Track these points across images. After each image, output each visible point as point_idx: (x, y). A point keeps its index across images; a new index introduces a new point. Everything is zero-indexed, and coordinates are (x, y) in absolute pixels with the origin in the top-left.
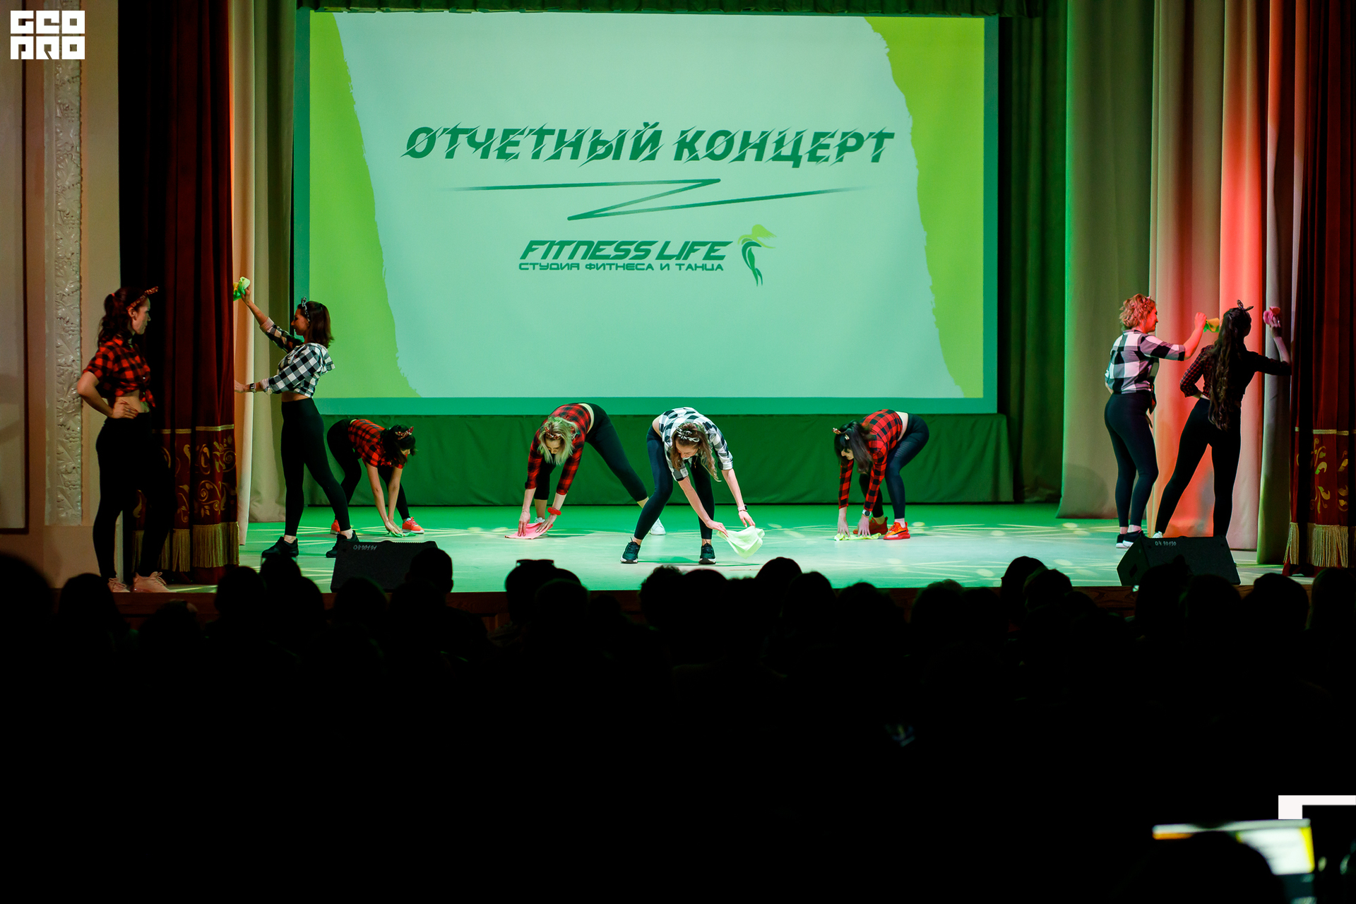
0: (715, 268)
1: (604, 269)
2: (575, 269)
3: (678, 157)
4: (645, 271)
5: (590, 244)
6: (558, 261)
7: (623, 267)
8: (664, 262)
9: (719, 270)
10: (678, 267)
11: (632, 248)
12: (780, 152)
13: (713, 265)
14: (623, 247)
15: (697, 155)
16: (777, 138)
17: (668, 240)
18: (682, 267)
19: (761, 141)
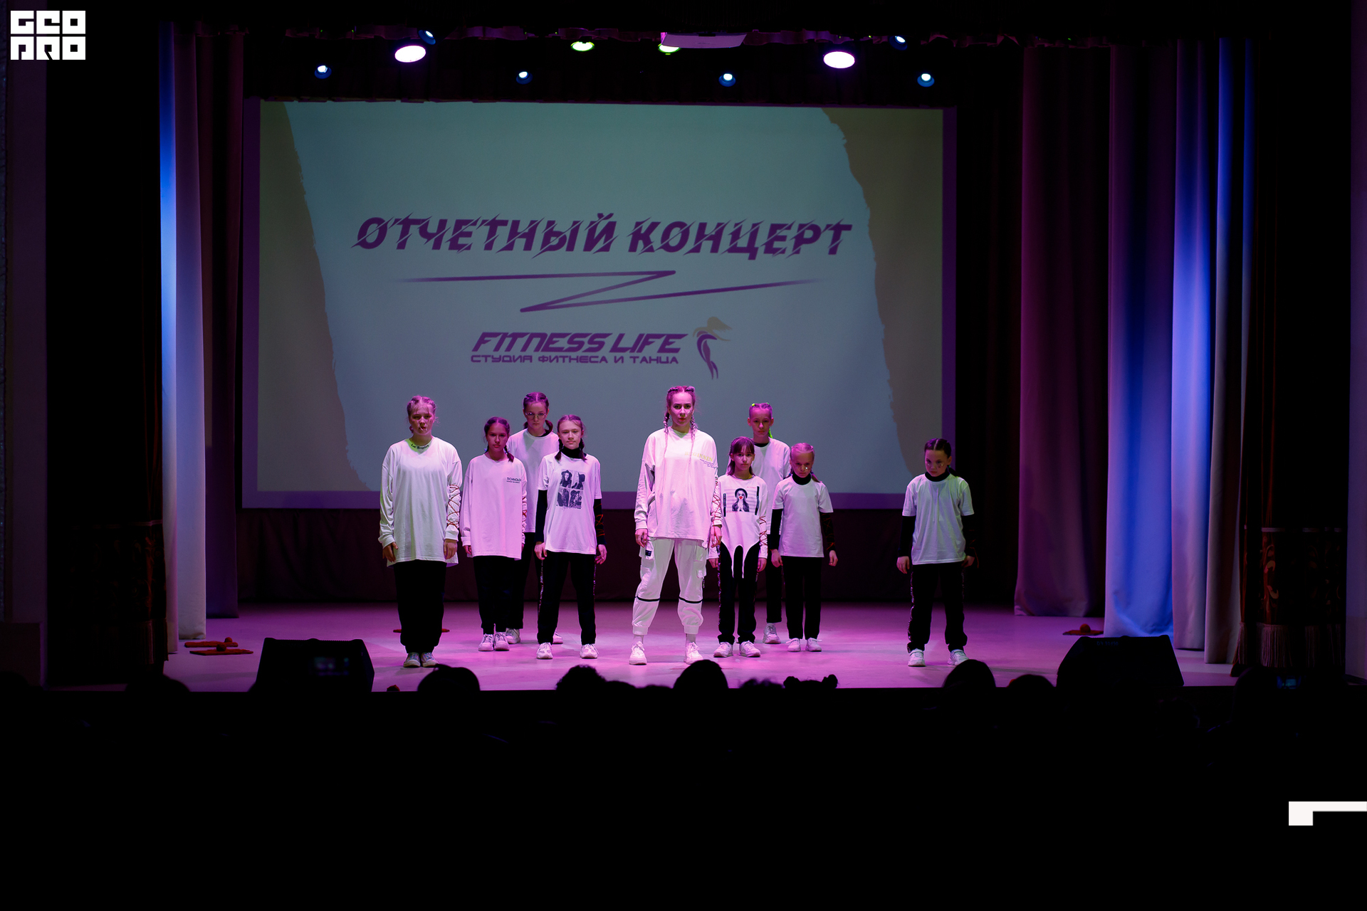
0: (670, 360)
1: (557, 361)
2: (527, 362)
3: (633, 248)
5: (542, 336)
6: (511, 353)
7: (577, 359)
8: (618, 355)
9: (674, 363)
10: (632, 359)
11: (586, 340)
12: (736, 244)
13: (667, 358)
14: (576, 339)
15: (652, 246)
16: (733, 230)
17: (622, 332)
18: (637, 359)
19: (716, 233)
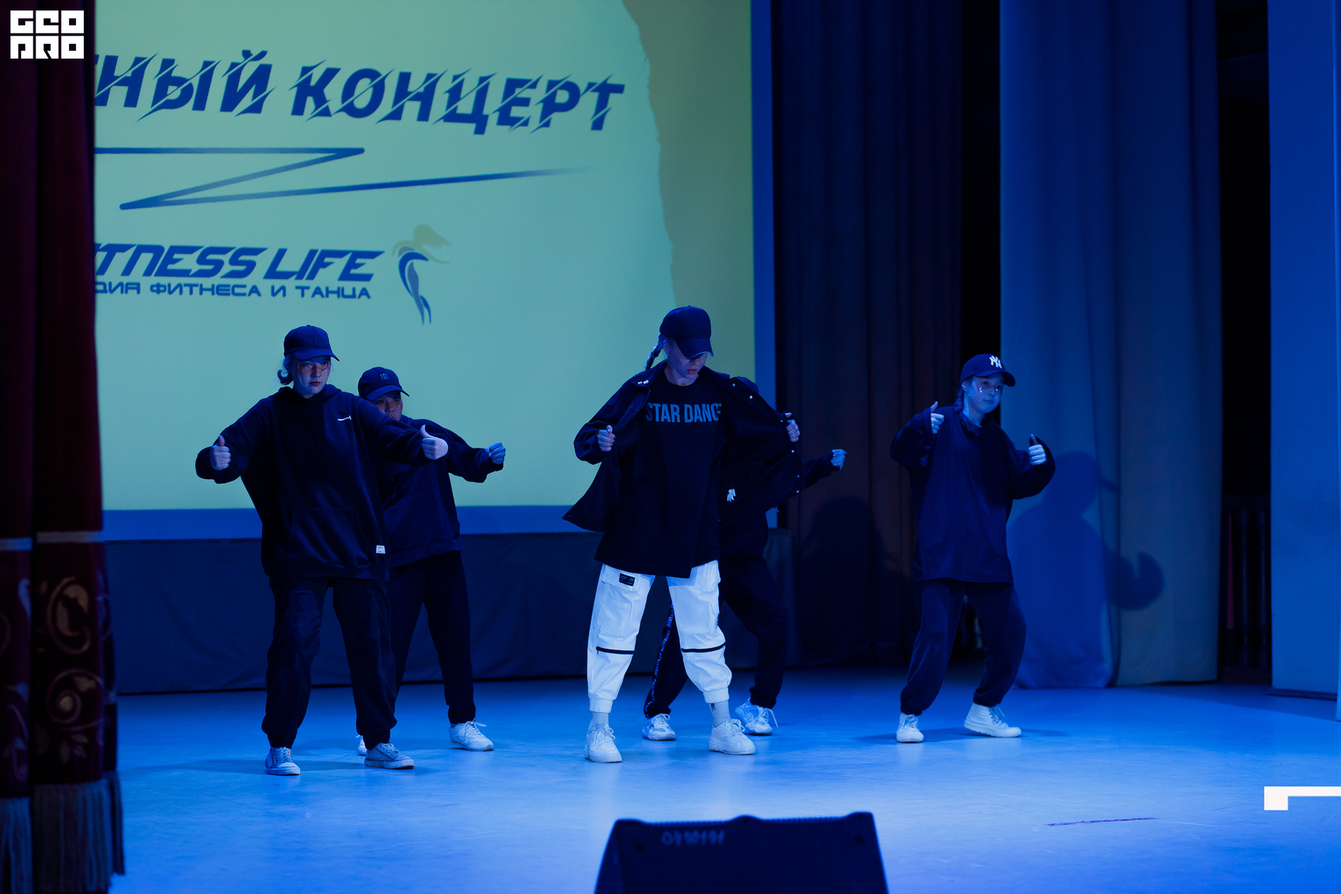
0: (358, 293)
1: (181, 293)
2: (132, 293)
3: (298, 109)
4: (246, 297)
5: (156, 250)
7: (212, 290)
8: (278, 283)
9: (364, 297)
10: (300, 291)
11: (226, 258)
12: (456, 109)
13: (354, 290)
14: (211, 257)
15: (327, 108)
16: (450, 85)
17: (283, 247)
18: (306, 291)
19: (426, 88)
